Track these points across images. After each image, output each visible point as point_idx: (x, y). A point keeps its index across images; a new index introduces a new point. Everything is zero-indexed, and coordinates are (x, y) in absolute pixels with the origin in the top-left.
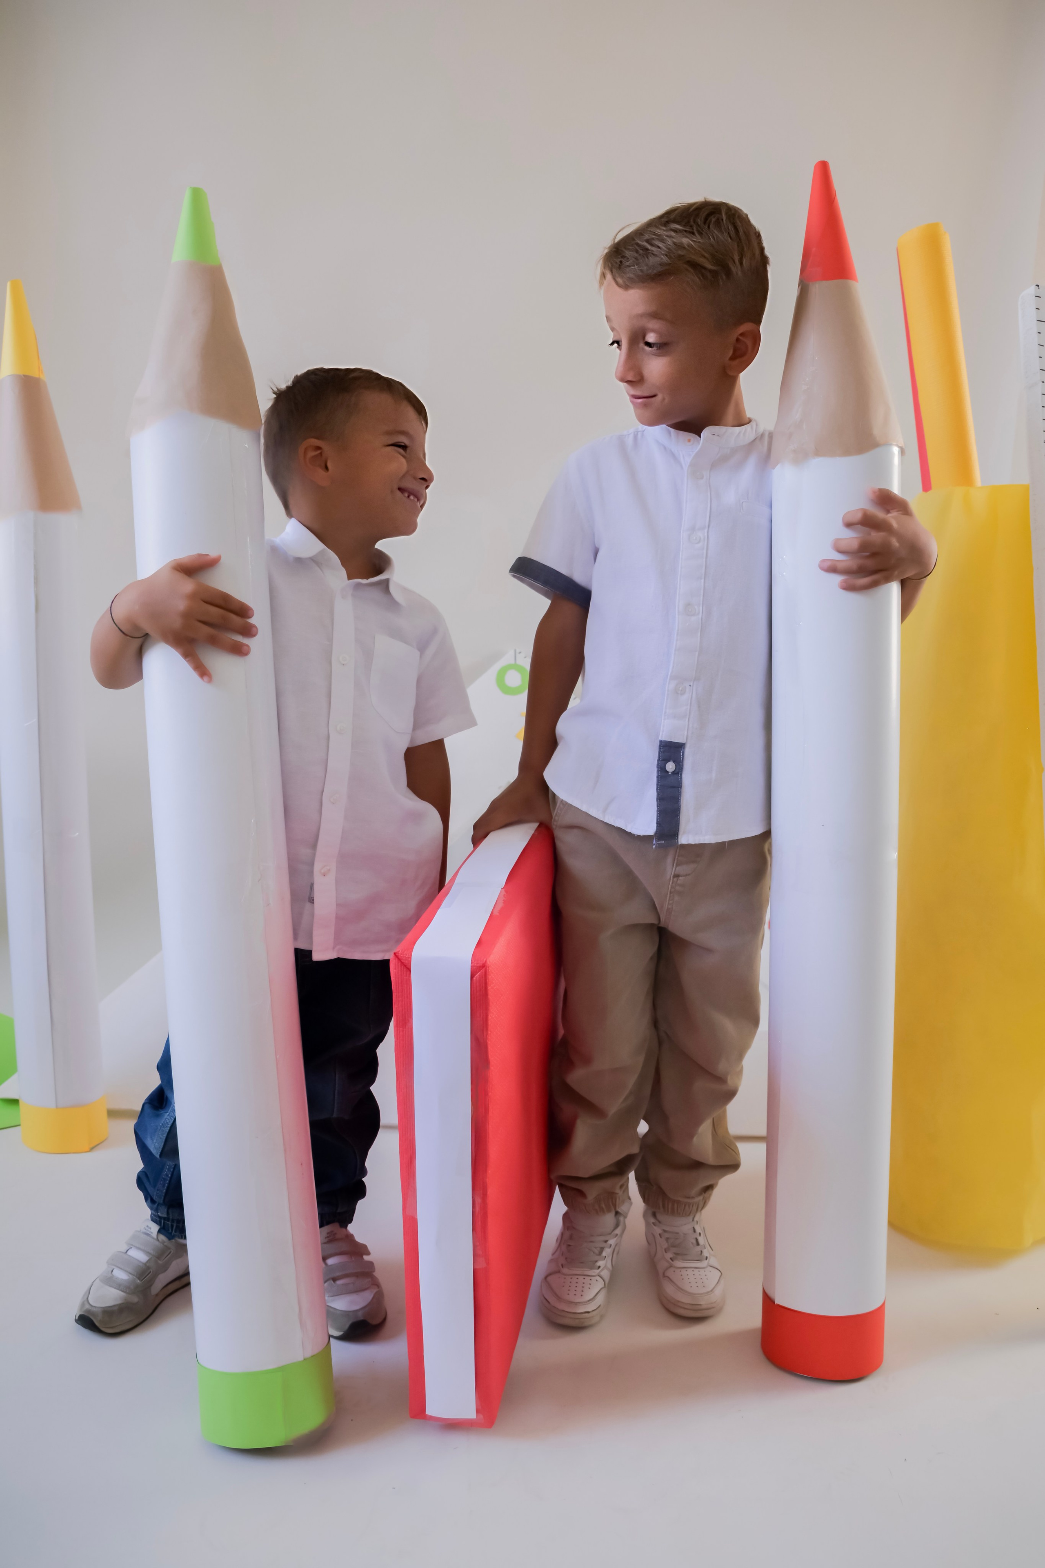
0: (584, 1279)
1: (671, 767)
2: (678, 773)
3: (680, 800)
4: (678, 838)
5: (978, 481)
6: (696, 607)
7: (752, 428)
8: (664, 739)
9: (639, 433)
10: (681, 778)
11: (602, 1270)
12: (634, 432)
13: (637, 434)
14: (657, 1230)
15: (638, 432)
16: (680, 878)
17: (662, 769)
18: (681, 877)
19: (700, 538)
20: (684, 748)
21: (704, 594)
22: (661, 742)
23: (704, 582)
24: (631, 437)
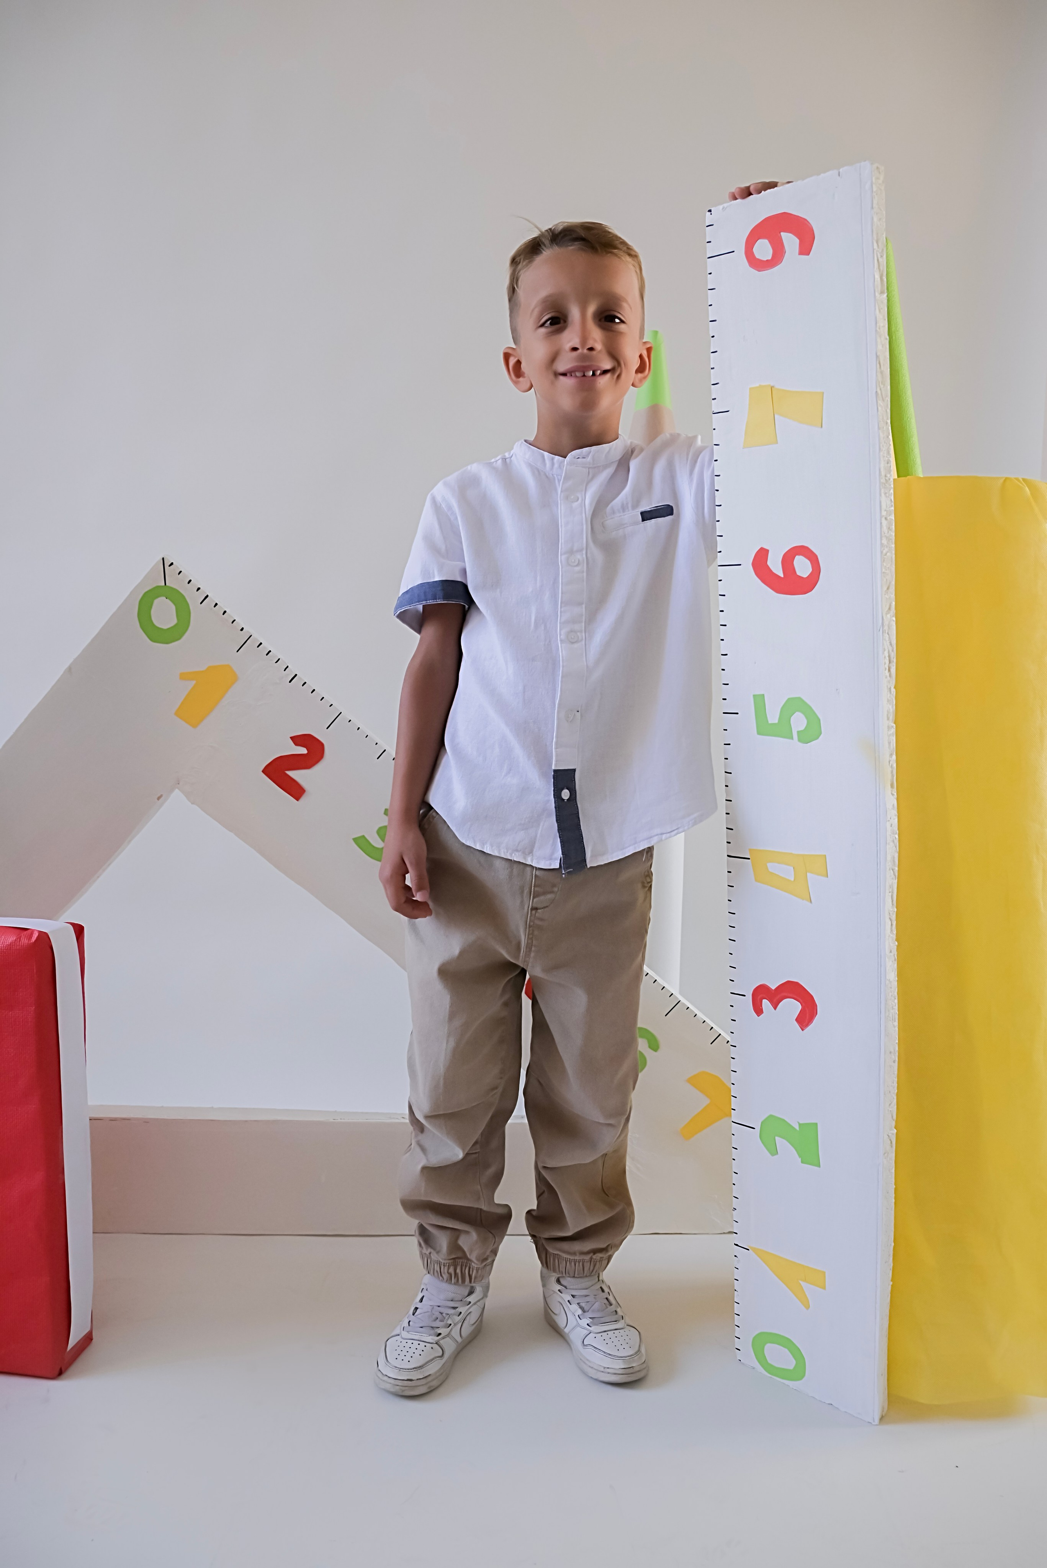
0: (419, 1344)
1: (566, 794)
2: (572, 799)
6: (578, 635)
8: (556, 769)
10: (576, 803)
11: (443, 1338)
16: (539, 911)
17: (558, 797)
18: (540, 909)
19: (579, 562)
21: (586, 618)
22: (555, 772)
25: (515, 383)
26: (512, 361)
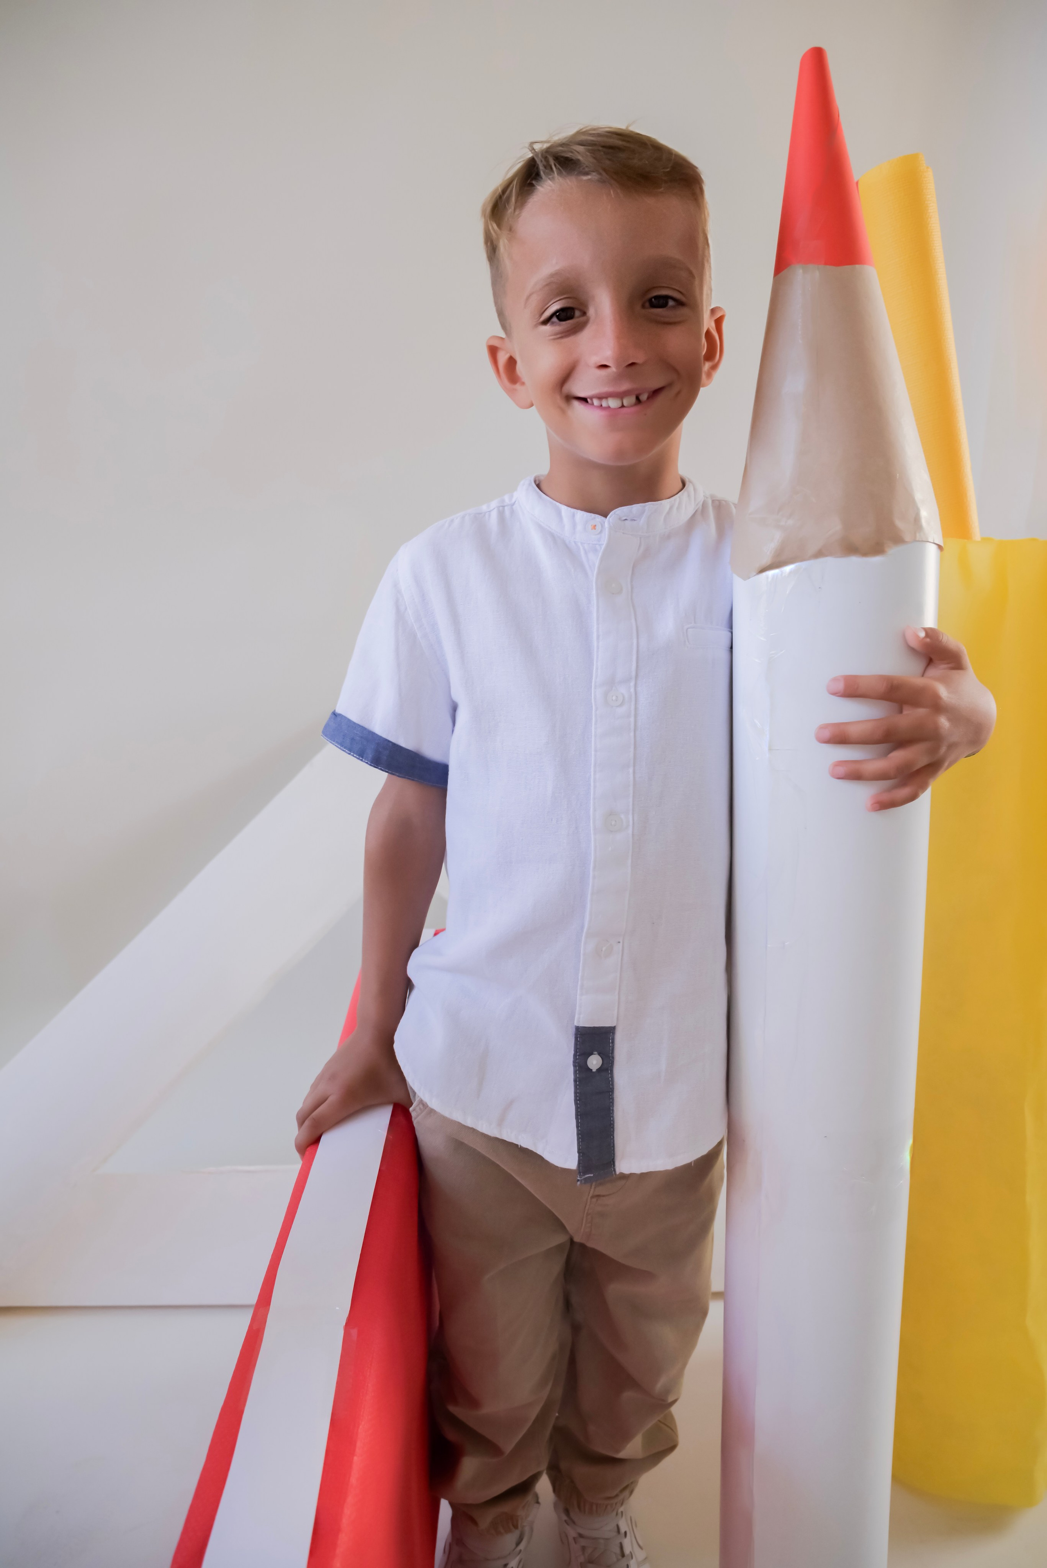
1: (595, 1062)
2: (607, 1070)
3: (613, 1110)
4: (614, 1165)
5: (977, 532)
6: (622, 816)
7: (689, 496)
8: (581, 1025)
9: (506, 508)
10: (612, 1077)
12: (499, 507)
13: (504, 509)
14: (572, 1533)
15: (504, 507)
17: (580, 1066)
19: (624, 697)
20: (614, 1033)
21: (634, 793)
22: (578, 1029)
23: (634, 772)
24: (494, 515)
25: (511, 393)
26: (502, 358)
